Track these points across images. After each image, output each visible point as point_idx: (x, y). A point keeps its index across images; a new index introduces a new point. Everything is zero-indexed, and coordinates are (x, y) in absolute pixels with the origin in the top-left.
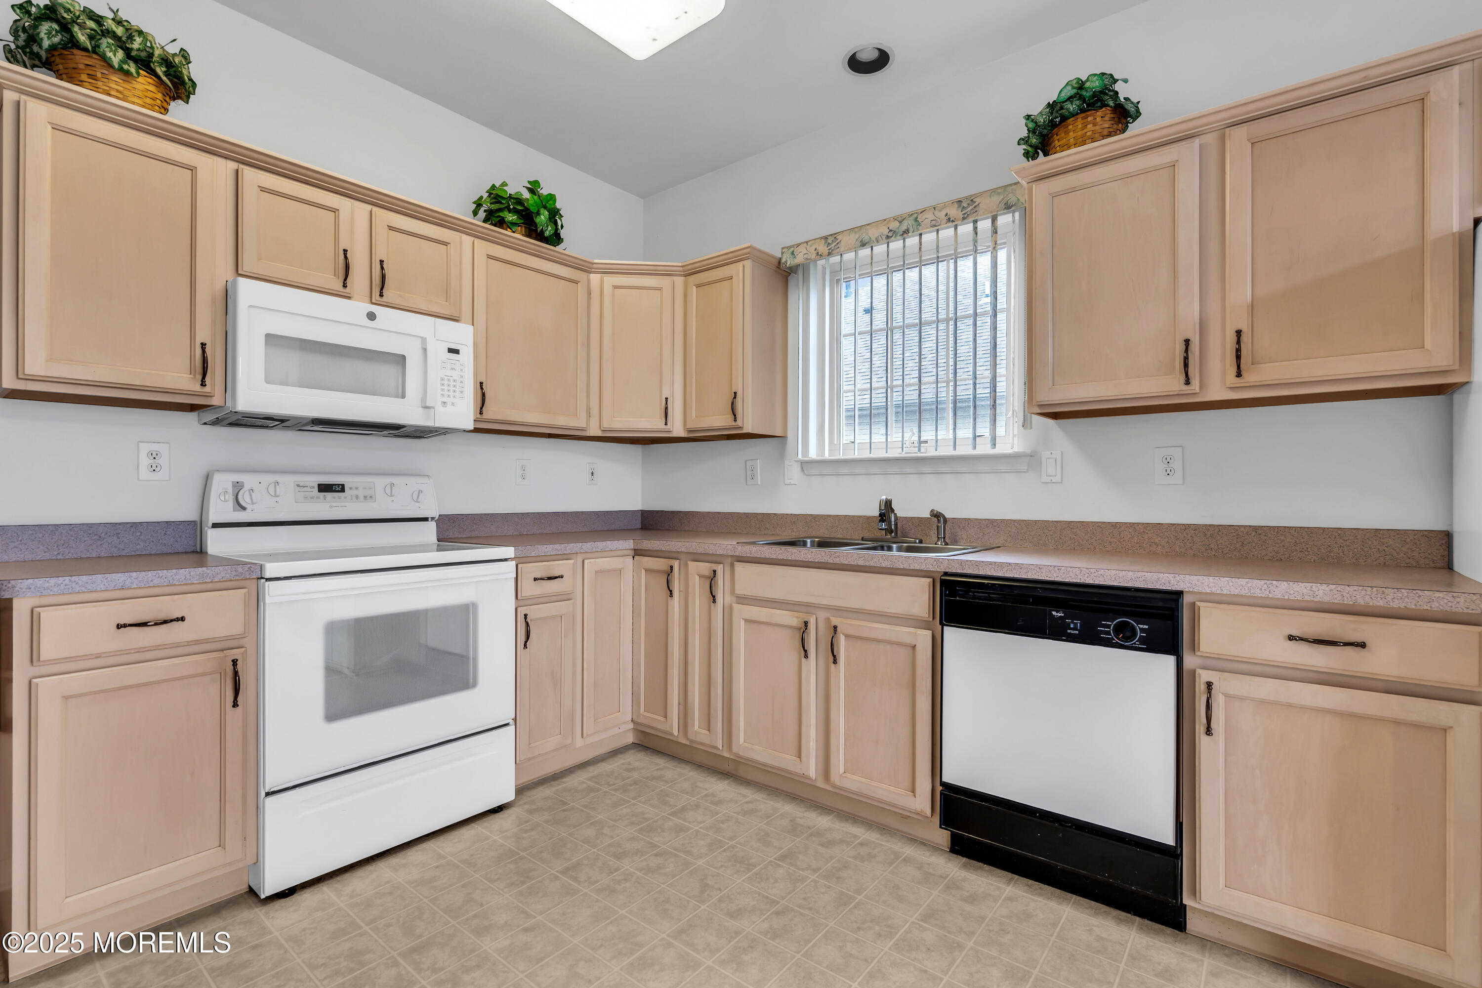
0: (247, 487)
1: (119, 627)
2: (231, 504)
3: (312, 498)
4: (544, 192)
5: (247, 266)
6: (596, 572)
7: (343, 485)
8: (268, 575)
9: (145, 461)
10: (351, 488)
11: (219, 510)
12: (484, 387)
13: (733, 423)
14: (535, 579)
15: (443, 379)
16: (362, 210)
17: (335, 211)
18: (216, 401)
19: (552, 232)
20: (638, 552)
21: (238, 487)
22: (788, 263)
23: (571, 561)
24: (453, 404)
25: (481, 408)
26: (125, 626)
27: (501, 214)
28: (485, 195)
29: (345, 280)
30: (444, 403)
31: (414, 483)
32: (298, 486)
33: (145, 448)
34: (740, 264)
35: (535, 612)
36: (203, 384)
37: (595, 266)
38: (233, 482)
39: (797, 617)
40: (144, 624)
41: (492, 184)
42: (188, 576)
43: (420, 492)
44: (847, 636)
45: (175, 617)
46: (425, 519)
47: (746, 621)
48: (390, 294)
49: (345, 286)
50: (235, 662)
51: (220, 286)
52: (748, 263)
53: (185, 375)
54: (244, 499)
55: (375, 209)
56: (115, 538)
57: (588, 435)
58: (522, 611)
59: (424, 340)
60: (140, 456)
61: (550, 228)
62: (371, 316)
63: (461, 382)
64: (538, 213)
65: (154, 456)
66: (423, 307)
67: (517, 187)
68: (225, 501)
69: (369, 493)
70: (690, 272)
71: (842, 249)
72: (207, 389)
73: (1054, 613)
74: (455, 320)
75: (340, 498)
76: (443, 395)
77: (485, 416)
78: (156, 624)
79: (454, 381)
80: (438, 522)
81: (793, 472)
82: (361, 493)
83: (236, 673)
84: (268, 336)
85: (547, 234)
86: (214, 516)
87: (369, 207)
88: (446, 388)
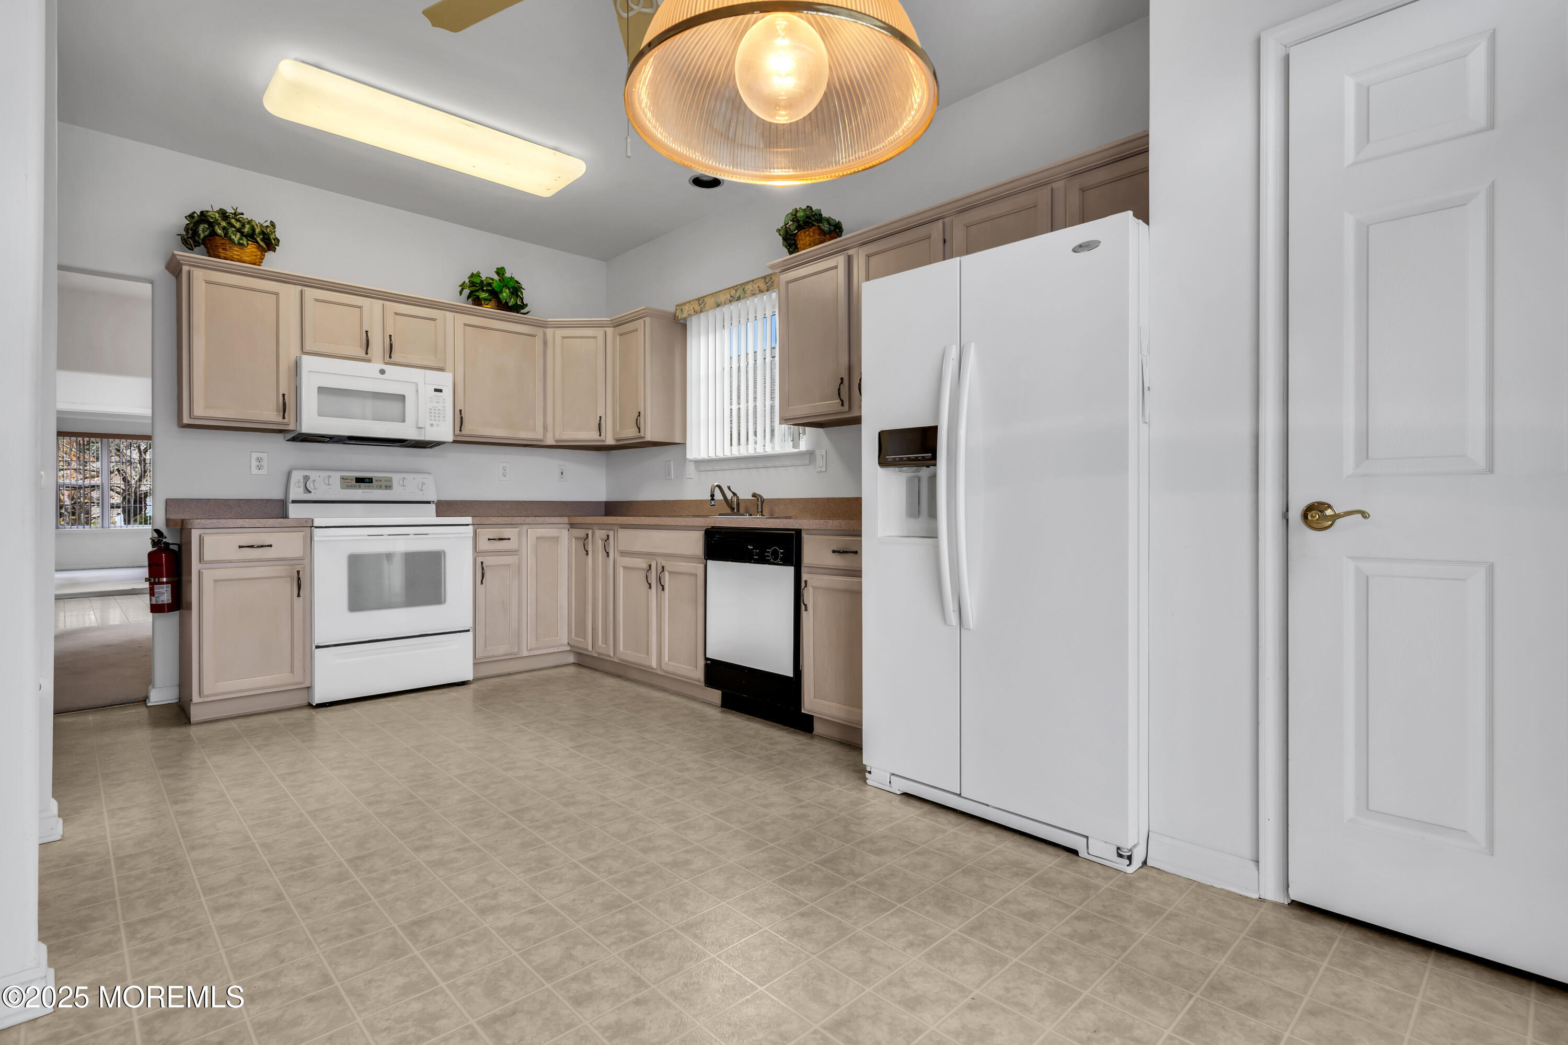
0: (311, 479)
1: (240, 547)
2: (302, 489)
3: (351, 486)
4: (508, 275)
5: (308, 348)
6: (537, 538)
7: (372, 479)
8: (315, 525)
9: (254, 463)
10: (377, 481)
11: (296, 492)
12: (462, 413)
13: (639, 434)
14: (489, 539)
15: (431, 409)
16: (378, 304)
17: (360, 307)
18: (291, 427)
19: (514, 302)
20: (572, 526)
21: (306, 478)
22: (680, 317)
23: (517, 529)
24: (438, 425)
25: (461, 427)
26: (243, 547)
27: (477, 294)
28: (467, 281)
29: (367, 349)
30: (432, 424)
31: (419, 477)
32: (343, 478)
33: (254, 456)
34: (642, 321)
35: (489, 561)
36: (284, 418)
37: (548, 323)
38: (304, 476)
39: (646, 563)
40: (252, 547)
41: (471, 273)
42: (273, 523)
43: (423, 483)
44: (670, 573)
45: (267, 544)
46: (429, 502)
47: (624, 568)
48: (396, 357)
49: (367, 353)
50: (298, 572)
51: (293, 359)
52: (648, 320)
53: (274, 413)
54: (310, 486)
55: (386, 303)
56: (238, 508)
57: (546, 444)
58: (479, 560)
59: (417, 384)
60: (252, 460)
61: (512, 300)
62: (382, 372)
63: (444, 411)
64: (501, 292)
65: (259, 460)
66: (419, 363)
67: (488, 273)
68: (299, 487)
69: (388, 484)
70: (617, 324)
71: (707, 308)
72: (286, 420)
73: (749, 547)
74: (441, 369)
75: (369, 486)
76: (431, 420)
77: (463, 432)
78: (258, 547)
79: (439, 410)
80: (436, 504)
81: (691, 469)
82: (383, 484)
83: (299, 579)
84: (319, 388)
85: (510, 304)
86: (292, 497)
87: (382, 302)
88: (433, 415)
